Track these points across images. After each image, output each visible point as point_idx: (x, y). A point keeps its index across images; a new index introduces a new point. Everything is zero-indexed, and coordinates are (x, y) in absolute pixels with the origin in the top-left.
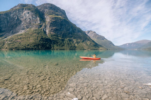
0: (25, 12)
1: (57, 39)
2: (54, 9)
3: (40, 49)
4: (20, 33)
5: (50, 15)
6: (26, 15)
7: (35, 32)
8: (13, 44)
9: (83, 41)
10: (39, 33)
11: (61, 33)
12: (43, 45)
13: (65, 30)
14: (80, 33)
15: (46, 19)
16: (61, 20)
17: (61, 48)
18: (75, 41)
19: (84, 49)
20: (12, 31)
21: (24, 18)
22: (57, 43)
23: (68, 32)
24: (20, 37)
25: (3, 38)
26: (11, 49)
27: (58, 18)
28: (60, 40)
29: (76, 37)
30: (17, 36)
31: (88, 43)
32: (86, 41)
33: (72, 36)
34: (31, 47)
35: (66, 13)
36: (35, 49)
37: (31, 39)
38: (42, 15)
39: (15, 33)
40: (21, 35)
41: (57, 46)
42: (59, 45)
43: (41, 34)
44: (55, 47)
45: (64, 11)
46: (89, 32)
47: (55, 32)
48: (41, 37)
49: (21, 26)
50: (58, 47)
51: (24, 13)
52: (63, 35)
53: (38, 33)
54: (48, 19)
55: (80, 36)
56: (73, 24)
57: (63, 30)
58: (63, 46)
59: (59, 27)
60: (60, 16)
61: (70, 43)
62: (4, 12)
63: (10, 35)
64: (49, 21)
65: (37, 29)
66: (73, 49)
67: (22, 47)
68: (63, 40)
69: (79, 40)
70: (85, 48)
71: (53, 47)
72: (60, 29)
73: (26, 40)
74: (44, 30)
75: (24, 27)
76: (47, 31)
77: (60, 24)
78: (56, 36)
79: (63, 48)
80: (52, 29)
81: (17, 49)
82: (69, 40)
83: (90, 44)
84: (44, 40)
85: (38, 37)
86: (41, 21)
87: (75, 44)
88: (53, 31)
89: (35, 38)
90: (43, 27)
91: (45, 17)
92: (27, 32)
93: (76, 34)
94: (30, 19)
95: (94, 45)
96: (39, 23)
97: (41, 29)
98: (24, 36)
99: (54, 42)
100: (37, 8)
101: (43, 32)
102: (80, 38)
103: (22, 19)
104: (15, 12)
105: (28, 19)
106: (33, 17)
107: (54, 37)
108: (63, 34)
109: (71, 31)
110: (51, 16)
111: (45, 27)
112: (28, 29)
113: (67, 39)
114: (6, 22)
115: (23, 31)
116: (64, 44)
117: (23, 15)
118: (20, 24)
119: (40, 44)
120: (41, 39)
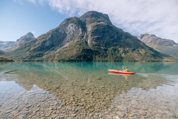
0: (70, 25)
1: (99, 49)
2: (96, 16)
3: (81, 61)
4: (65, 46)
5: (91, 24)
6: (71, 28)
7: (77, 43)
8: (61, 56)
9: (134, 50)
10: (81, 44)
11: (104, 42)
12: (84, 57)
13: (108, 38)
14: (128, 39)
15: (88, 29)
16: (103, 26)
17: (104, 60)
18: (121, 50)
19: (135, 61)
20: (60, 45)
21: (69, 31)
22: (99, 54)
23: (112, 40)
24: (65, 50)
25: (54, 51)
26: (59, 61)
27: (100, 25)
28: (103, 50)
29: (122, 45)
30: (64, 48)
31: (142, 52)
32: (139, 50)
33: (117, 44)
34: (74, 58)
35: (109, 18)
36: (77, 61)
37: (74, 50)
38: (84, 25)
39: (62, 46)
40: (67, 47)
41: (99, 57)
42: (101, 56)
43: (83, 45)
44: (97, 58)
45: (107, 15)
46: (142, 36)
47: (97, 42)
48: (83, 48)
49: (66, 39)
50: (100, 59)
51: (69, 27)
52: (106, 44)
53: (80, 45)
54: (90, 28)
55: (128, 43)
57: (106, 38)
58: (106, 56)
59: (101, 35)
60: (102, 23)
61: (115, 53)
63: (59, 48)
64: (90, 30)
65: (79, 40)
66: (119, 60)
67: (67, 59)
68: (106, 50)
69: (127, 49)
70: (137, 60)
71: (95, 58)
72: (103, 37)
73: (70, 52)
74: (86, 40)
75: (68, 39)
76: (89, 41)
78: (98, 46)
79: (106, 59)
80: (93, 39)
81: (64, 61)
82: (113, 49)
83: (146, 53)
84: (86, 51)
85: (80, 49)
86: (82, 31)
87: (122, 55)
88: (94, 41)
89: (78, 49)
90: (85, 38)
91: (87, 26)
92: (71, 45)
93: (122, 41)
94: (73, 31)
95: (153, 55)
96: (81, 33)
97: (82, 39)
98: (69, 48)
99: (95, 53)
100: (79, 19)
101: (85, 42)
102: (129, 45)
103: (67, 33)
104: (62, 28)
105: (72, 31)
106: (76, 29)
107: (96, 47)
108: (106, 43)
109: (115, 38)
110: (93, 24)
111: (87, 37)
112: (72, 41)
113: (111, 48)
114: (56, 37)
115: (68, 44)
116: (107, 54)
117: (68, 28)
118: (66, 37)
119: (82, 56)
120: (83, 50)
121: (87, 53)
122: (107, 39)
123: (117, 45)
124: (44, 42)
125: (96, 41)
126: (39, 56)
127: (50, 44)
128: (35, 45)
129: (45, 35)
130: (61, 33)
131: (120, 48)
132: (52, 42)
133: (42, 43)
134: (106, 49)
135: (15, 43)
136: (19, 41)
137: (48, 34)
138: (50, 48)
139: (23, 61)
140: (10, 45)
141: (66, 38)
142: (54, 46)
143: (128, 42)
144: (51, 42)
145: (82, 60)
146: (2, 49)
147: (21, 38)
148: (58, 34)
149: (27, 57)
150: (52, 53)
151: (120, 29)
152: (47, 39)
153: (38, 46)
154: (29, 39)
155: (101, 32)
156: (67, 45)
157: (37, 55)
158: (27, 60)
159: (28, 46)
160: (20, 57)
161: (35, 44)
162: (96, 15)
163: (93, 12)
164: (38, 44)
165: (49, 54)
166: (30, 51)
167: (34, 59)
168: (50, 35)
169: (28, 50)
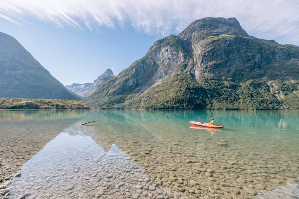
0: (163, 50)
1: (219, 85)
2: (210, 26)
3: (184, 109)
4: (157, 84)
5: (201, 41)
6: (165, 54)
7: (176, 78)
8: (149, 102)
10: (183, 79)
12: (190, 102)
13: (238, 62)
14: (292, 59)
15: (195, 51)
16: (226, 42)
17: (230, 106)
18: (274, 85)
20: (148, 83)
21: (162, 60)
22: (220, 95)
23: (249, 65)
24: (156, 90)
25: (140, 93)
26: (147, 109)
27: (219, 40)
28: (227, 87)
29: (277, 75)
30: (154, 88)
33: (262, 72)
34: (171, 104)
35: (238, 23)
36: (177, 109)
37: (171, 91)
38: (187, 46)
39: (151, 85)
40: (158, 86)
41: (220, 101)
42: (224, 99)
43: (186, 81)
44: (215, 103)
45: (235, 19)
47: (213, 73)
48: (186, 86)
49: (158, 73)
50: (223, 104)
51: (161, 53)
52: (234, 75)
53: (181, 80)
54: (198, 50)
56: (266, 40)
57: (234, 64)
58: (235, 100)
59: (222, 59)
60: (224, 35)
61: (258, 93)
62: (140, 59)
63: (146, 89)
64: (200, 52)
65: (179, 73)
67: (159, 105)
68: (235, 88)
69: (292, 82)
71: (211, 103)
72: (226, 62)
73: (164, 94)
74: (192, 72)
75: (161, 73)
76: (197, 74)
77: (224, 52)
78: (216, 80)
79: (235, 105)
80: (206, 67)
81: (154, 109)
82: (251, 84)
84: (191, 91)
85: (181, 87)
86: (185, 56)
87: (277, 95)
88: (208, 71)
89: (177, 89)
90: (189, 67)
91: (193, 47)
92: (166, 82)
93: (277, 64)
94: (169, 59)
96: (182, 61)
97: (185, 71)
98: (162, 88)
99: (211, 94)
100: (179, 37)
101: (190, 76)
103: (159, 63)
104: (151, 56)
105: (166, 60)
106: (173, 55)
107: (212, 83)
108: (234, 72)
109: (257, 60)
110: (203, 42)
111: (194, 65)
112: (167, 76)
113: (248, 82)
114: (142, 72)
115: (161, 80)
116: (238, 95)
117: (160, 55)
118: (156, 70)
119: (185, 100)
120: (186, 89)
121: (195, 93)
122: (237, 64)
123: (262, 75)
124: (126, 81)
125: (212, 71)
126: (120, 102)
127: (134, 83)
128: (115, 87)
129: (127, 70)
130: (150, 64)
131: (270, 82)
132: (137, 80)
133: (123, 83)
134: (235, 86)
135: (92, 85)
136: (97, 82)
137: (131, 68)
138: (134, 89)
139: (100, 109)
140: (88, 88)
141: (158, 71)
142: (140, 85)
143: (292, 67)
144: (135, 79)
145: (185, 107)
146: (79, 94)
147: (99, 77)
148: (145, 66)
149: (105, 103)
150: (137, 96)
151: (268, 41)
152: (130, 76)
153: (118, 87)
154: (107, 78)
155: (223, 53)
156: (159, 82)
157: (117, 100)
158: (105, 107)
159: (107, 88)
160: (97, 104)
161: (114, 85)
162: (209, 24)
163: (204, 20)
164: (118, 84)
165: (133, 98)
166: (109, 95)
167: (113, 107)
168: (134, 70)
169: (107, 94)
